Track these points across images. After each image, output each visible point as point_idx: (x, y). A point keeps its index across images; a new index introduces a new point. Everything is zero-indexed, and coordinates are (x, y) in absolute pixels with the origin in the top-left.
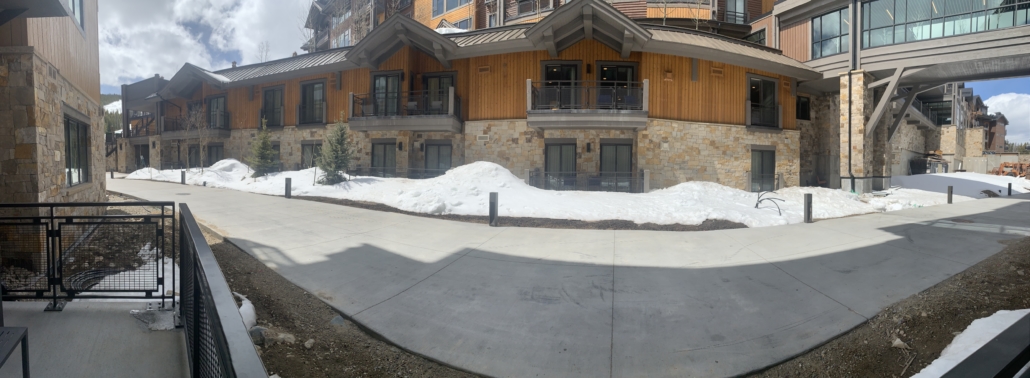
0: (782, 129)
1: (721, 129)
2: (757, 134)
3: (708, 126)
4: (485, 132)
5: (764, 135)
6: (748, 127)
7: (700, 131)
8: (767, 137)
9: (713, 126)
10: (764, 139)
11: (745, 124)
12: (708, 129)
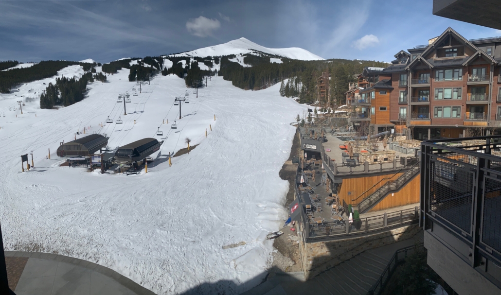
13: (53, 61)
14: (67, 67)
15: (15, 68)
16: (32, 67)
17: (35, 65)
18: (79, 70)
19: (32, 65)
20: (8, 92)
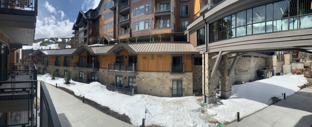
0: (184, 73)
1: (161, 74)
2: (175, 75)
3: (157, 73)
4: (103, 72)
5: (177, 75)
6: (171, 73)
7: (154, 75)
8: (178, 76)
9: (159, 73)
10: (177, 77)
11: (169, 72)
12: (157, 74)
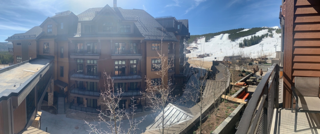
13: (257, 28)
14: (261, 30)
15: (241, 31)
16: (248, 31)
17: (249, 30)
18: (266, 32)
19: (248, 29)
20: (234, 41)
